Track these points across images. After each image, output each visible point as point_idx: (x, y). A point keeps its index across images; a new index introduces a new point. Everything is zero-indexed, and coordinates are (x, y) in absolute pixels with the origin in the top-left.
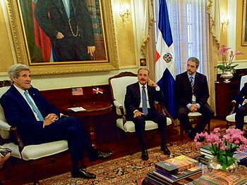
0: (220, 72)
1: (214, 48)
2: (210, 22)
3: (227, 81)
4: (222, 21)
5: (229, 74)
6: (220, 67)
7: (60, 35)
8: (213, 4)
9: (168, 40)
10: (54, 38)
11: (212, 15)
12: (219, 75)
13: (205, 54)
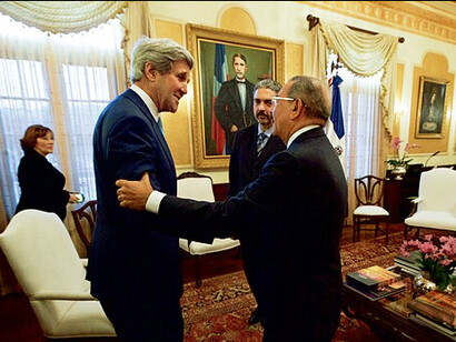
0: (390, 167)
1: (385, 141)
2: (383, 112)
3: (399, 178)
4: (395, 111)
5: (402, 170)
6: (392, 162)
7: (235, 128)
8: (388, 92)
9: (340, 132)
10: (228, 130)
11: (386, 105)
12: (389, 172)
13: (375, 147)
